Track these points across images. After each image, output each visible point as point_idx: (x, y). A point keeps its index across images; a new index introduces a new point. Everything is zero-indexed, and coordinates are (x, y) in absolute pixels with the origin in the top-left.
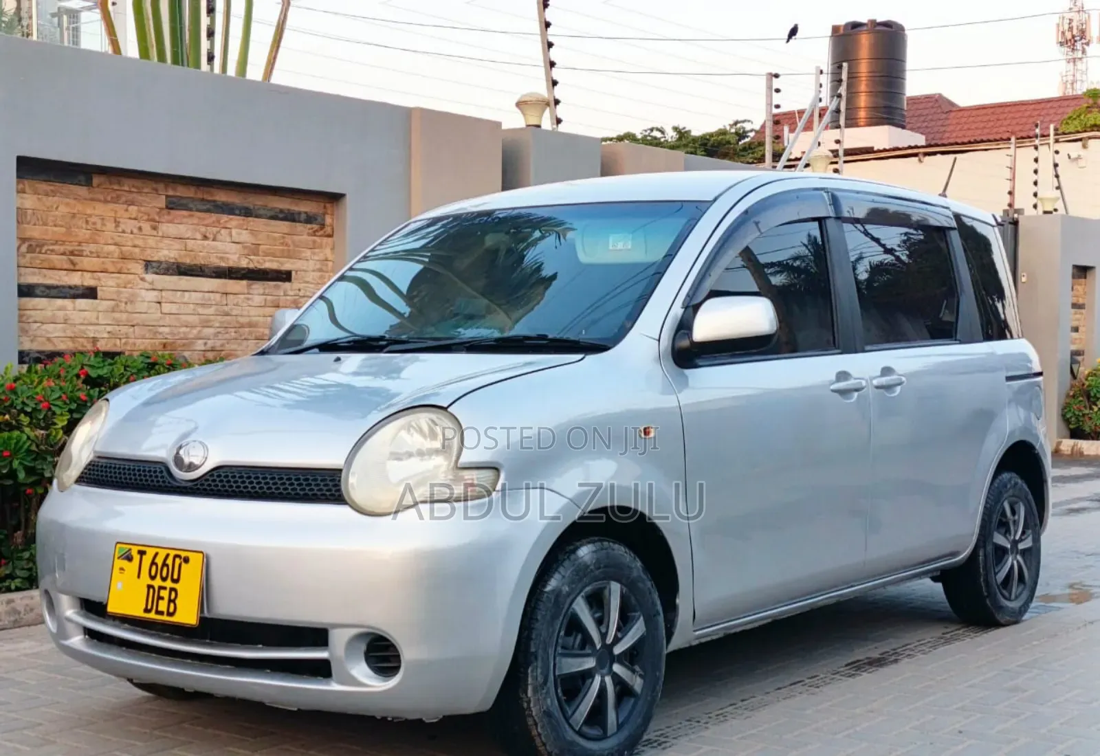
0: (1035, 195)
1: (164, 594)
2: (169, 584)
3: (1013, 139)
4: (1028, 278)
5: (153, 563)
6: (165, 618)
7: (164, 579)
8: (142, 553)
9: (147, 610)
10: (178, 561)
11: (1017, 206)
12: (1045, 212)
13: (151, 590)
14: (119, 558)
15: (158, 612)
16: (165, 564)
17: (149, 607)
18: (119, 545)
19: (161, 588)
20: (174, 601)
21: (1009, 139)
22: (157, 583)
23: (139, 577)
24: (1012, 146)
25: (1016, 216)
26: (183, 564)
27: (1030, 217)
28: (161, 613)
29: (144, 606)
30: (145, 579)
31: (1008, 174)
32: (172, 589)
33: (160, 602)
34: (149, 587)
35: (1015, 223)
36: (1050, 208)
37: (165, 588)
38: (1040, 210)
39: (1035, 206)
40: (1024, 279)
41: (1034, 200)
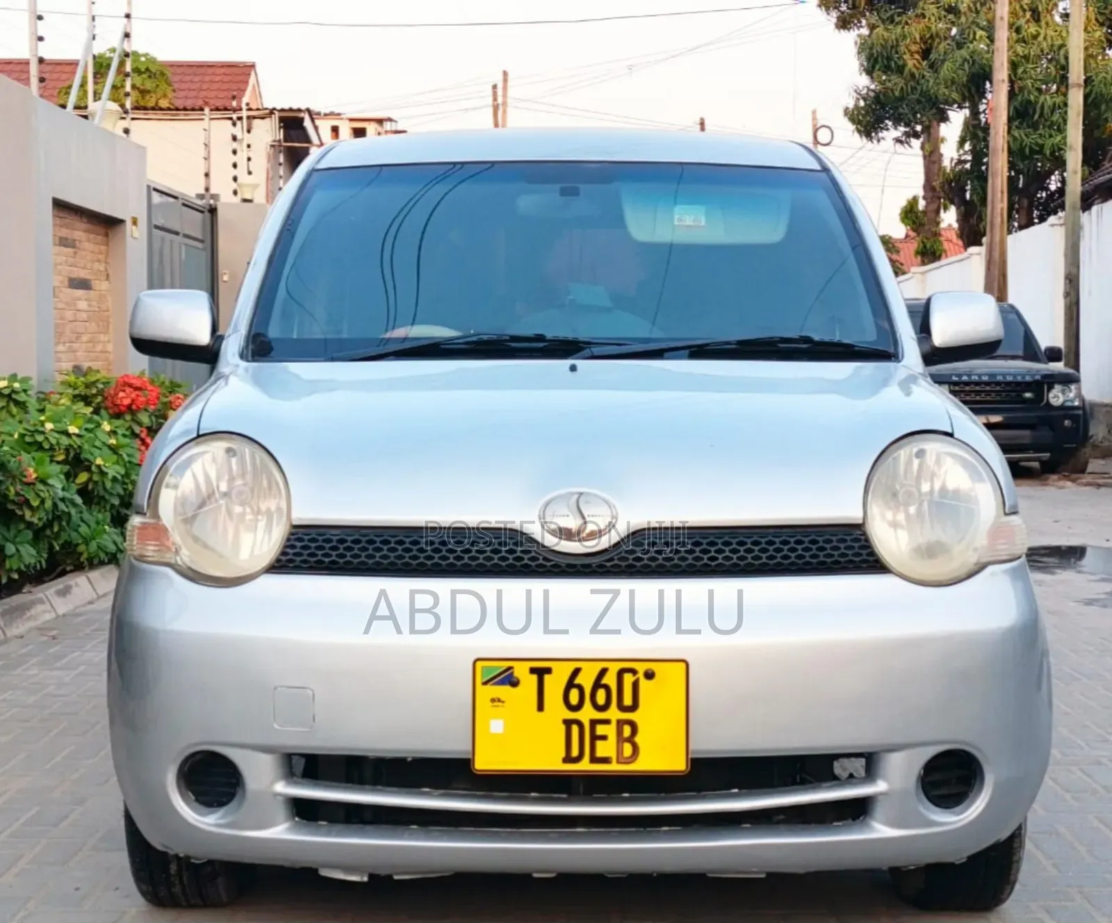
0: (235, 179)
1: (609, 731)
2: (614, 714)
3: (207, 110)
4: (231, 277)
5: (570, 684)
6: (614, 767)
7: (604, 708)
8: (541, 673)
9: (568, 759)
10: (628, 679)
11: (213, 191)
12: (245, 201)
13: (575, 729)
14: (485, 683)
15: (594, 759)
16: (598, 684)
17: (575, 752)
18: (479, 664)
19: (594, 723)
20: (631, 740)
21: (202, 109)
22: (587, 714)
23: (541, 707)
24: (207, 119)
25: (212, 202)
26: (644, 684)
27: (227, 205)
28: (606, 760)
29: (563, 754)
30: (556, 710)
31: (202, 152)
32: (620, 723)
33: (599, 744)
34: (568, 723)
35: (213, 211)
36: (248, 197)
37: (607, 722)
38: (239, 196)
39: (235, 193)
40: (225, 278)
41: (234, 186)
